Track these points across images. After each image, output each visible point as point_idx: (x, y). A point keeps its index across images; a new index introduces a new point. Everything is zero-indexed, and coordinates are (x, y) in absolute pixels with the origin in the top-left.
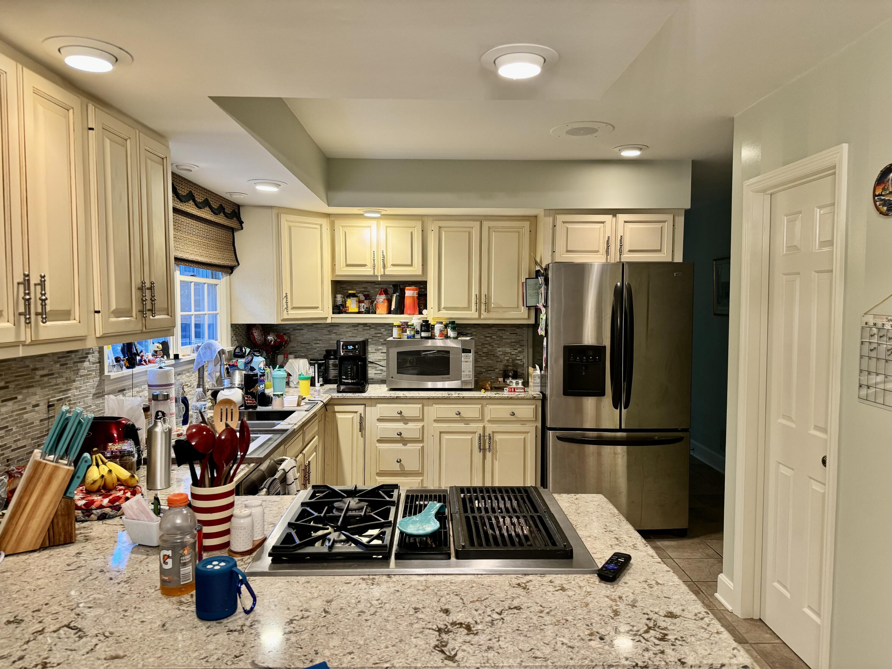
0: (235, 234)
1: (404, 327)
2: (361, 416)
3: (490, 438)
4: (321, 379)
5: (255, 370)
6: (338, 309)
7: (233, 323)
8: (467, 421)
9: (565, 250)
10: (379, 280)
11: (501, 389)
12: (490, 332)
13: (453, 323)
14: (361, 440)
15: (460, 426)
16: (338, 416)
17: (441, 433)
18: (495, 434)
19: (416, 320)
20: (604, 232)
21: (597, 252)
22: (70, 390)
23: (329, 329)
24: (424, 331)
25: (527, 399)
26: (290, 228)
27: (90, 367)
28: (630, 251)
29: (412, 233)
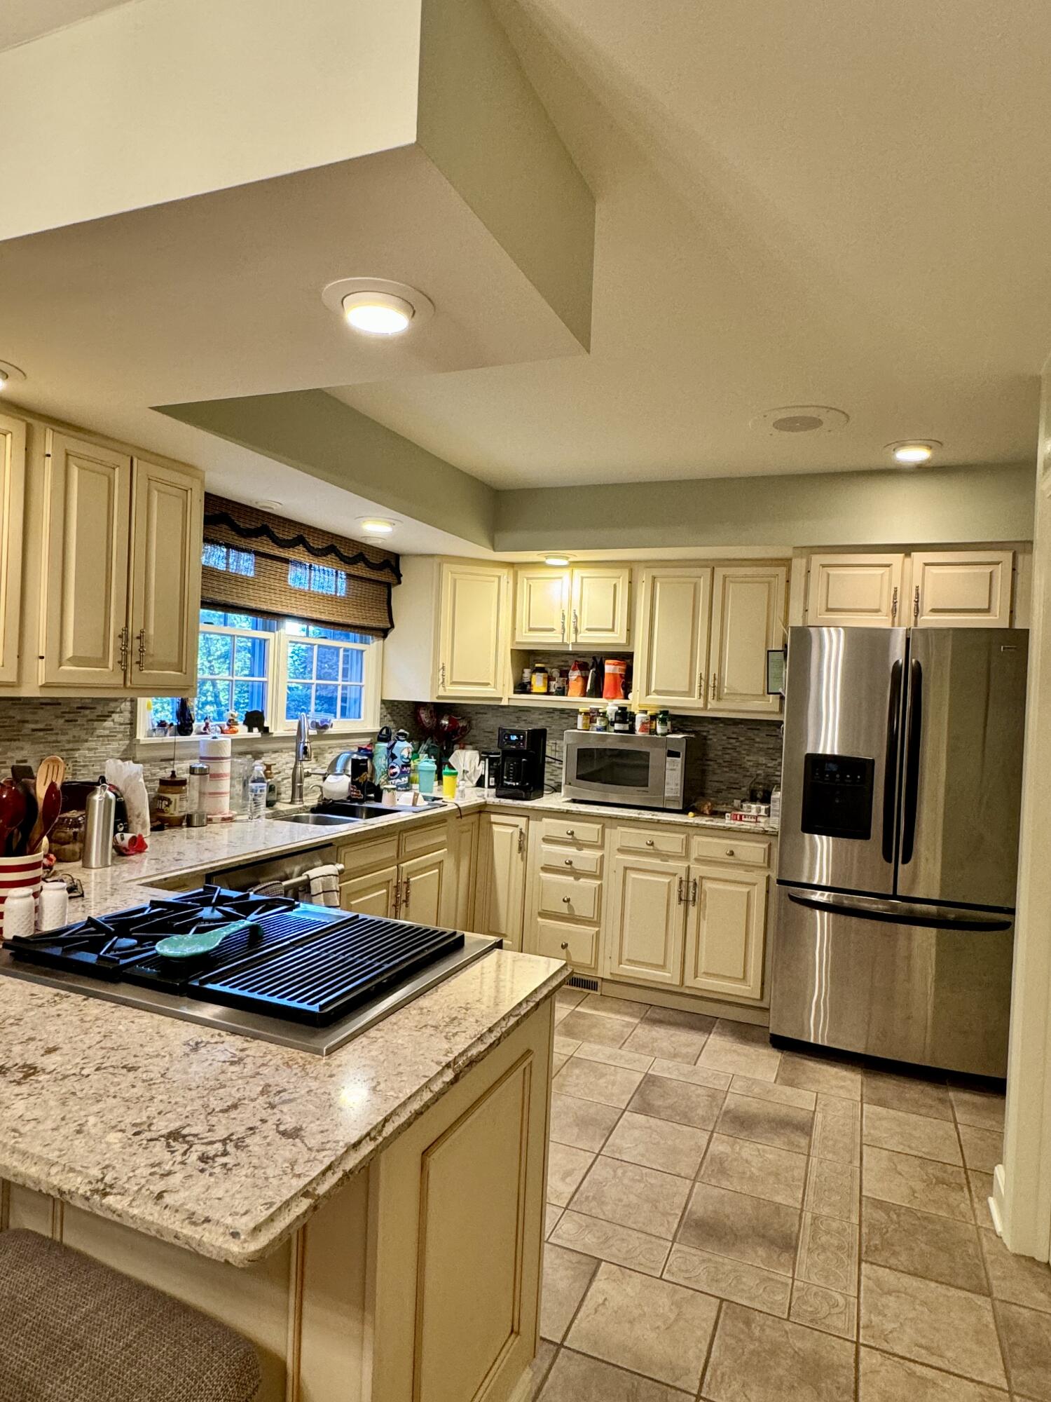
0: (392, 590)
1: (591, 716)
2: (521, 833)
3: (695, 884)
4: (492, 779)
5: (396, 757)
6: (522, 687)
7: (384, 698)
8: (665, 856)
9: (824, 608)
10: (570, 649)
11: (722, 815)
12: (736, 730)
13: (665, 713)
14: (521, 864)
15: (655, 863)
16: (496, 828)
17: (626, 868)
18: (704, 881)
19: (610, 706)
20: (890, 580)
21: (877, 611)
22: (79, 749)
23: (517, 715)
24: (619, 722)
25: (754, 833)
26: (455, 581)
27: (115, 728)
28: (934, 611)
29: (615, 586)
